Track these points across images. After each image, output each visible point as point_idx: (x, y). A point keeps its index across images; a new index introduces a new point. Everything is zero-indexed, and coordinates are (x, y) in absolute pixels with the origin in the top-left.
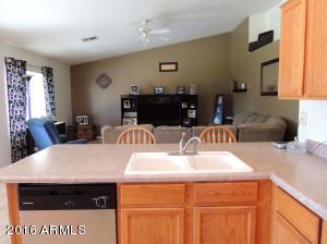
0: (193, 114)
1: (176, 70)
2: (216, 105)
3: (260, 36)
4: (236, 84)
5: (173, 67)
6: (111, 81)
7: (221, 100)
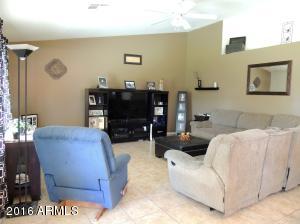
1: (140, 63)
2: (179, 102)
5: (137, 60)
6: (65, 69)
7: (183, 97)
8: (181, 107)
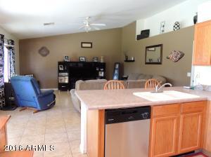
0: (102, 74)
1: (91, 47)
2: (115, 69)
3: (142, 32)
4: (127, 57)
5: (90, 45)
6: (48, 52)
7: (117, 66)
8: (116, 72)
